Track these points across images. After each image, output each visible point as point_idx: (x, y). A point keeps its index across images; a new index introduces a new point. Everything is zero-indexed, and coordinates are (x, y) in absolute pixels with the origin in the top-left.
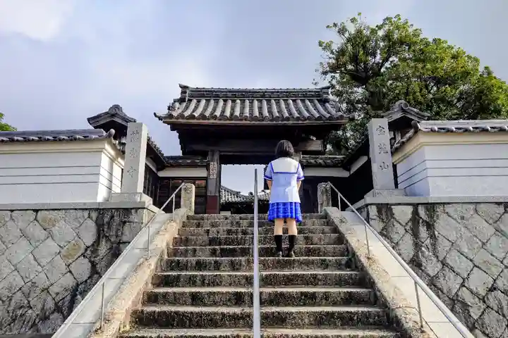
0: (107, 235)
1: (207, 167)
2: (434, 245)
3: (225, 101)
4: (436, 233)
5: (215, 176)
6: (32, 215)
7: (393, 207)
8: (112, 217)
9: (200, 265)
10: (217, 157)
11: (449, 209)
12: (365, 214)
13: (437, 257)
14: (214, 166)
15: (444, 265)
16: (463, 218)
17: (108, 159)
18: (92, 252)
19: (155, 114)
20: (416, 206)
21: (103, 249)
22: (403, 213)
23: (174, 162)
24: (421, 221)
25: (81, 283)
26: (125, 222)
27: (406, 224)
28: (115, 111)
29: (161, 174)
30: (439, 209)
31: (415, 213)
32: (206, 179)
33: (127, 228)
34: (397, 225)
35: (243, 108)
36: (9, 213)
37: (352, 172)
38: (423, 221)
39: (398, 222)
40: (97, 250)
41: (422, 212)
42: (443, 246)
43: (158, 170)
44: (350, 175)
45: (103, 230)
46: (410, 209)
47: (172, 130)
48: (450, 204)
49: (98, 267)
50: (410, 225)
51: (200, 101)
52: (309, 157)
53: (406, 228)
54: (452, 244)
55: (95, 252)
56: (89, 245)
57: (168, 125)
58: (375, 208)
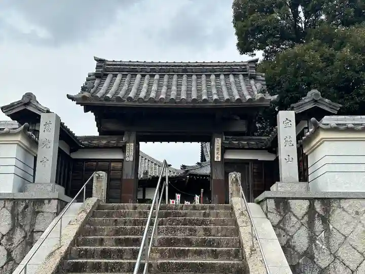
0: (22, 224)
1: (123, 149)
2: (327, 238)
3: (143, 76)
4: (331, 227)
5: (131, 159)
7: (290, 201)
8: (26, 207)
9: (105, 254)
10: (133, 137)
11: (345, 204)
12: (265, 207)
13: (330, 250)
14: (131, 147)
15: (335, 257)
16: (357, 213)
17: (22, 150)
18: (7, 240)
19: (69, 97)
20: (312, 200)
21: (18, 236)
22: (300, 208)
23: (88, 144)
24: (316, 216)
26: (38, 212)
27: (303, 217)
28: (29, 99)
29: (74, 156)
30: (335, 205)
31: (311, 207)
32: (121, 161)
33: (40, 217)
34: (293, 219)
38: (319, 215)
39: (294, 215)
40: (12, 238)
41: (318, 206)
42: (337, 238)
43: (72, 151)
45: (18, 220)
46: (306, 204)
47: (86, 110)
48: (345, 199)
49: (13, 254)
50: (306, 218)
51: (116, 76)
52: (231, 138)
53: (302, 221)
54: (346, 237)
55: (10, 240)
56: (4, 233)
57: (81, 105)
58: (273, 201)
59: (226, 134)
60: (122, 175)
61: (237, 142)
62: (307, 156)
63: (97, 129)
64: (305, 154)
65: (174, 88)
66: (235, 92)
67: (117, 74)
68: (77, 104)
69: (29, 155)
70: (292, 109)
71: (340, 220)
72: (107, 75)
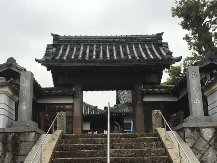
7: (201, 129)
17: (6, 96)
19: (37, 60)
22: (208, 134)
27: (210, 141)
28: (11, 62)
32: (72, 104)
34: (203, 142)
35: (98, 52)
37: (180, 98)
39: (204, 139)
44: (179, 100)
47: (48, 70)
50: (213, 141)
51: (67, 46)
52: (148, 87)
53: (210, 143)
57: (45, 66)
58: (188, 130)
60: (73, 114)
61: (151, 89)
62: (207, 97)
64: (205, 96)
67: (67, 45)
68: (42, 65)
69: (12, 101)
72: (60, 45)
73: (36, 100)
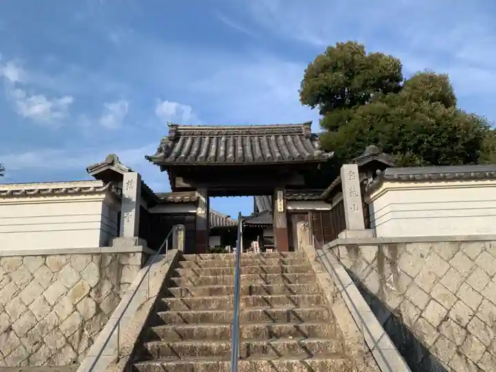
0: (109, 276)
2: (396, 280)
3: (211, 138)
4: (399, 270)
5: (204, 211)
6: (40, 260)
7: (360, 247)
8: (113, 260)
11: (409, 248)
12: (336, 253)
13: (399, 291)
14: (202, 201)
15: (405, 298)
16: (422, 256)
18: (96, 292)
20: (380, 245)
21: (106, 288)
22: (369, 253)
23: (165, 199)
24: (385, 260)
25: (88, 321)
26: (124, 265)
27: (373, 262)
29: (152, 211)
30: (400, 250)
31: (380, 252)
32: (194, 214)
33: (125, 271)
34: (363, 264)
36: (20, 258)
38: (388, 259)
39: (364, 260)
40: (100, 290)
41: (386, 251)
42: (405, 281)
43: (149, 206)
44: (332, 209)
45: (105, 273)
46: (376, 249)
47: (162, 170)
48: (410, 243)
49: (102, 306)
50: (376, 262)
51: (187, 139)
52: (292, 191)
53: (372, 265)
54: (413, 279)
55: (98, 292)
56: (93, 286)
57: (158, 165)
58: (344, 248)
59: (288, 187)
60: (195, 227)
63: (170, 186)
64: (366, 203)
65: (240, 148)
66: (295, 150)
68: (154, 164)
69: (113, 211)
70: (354, 163)
71: (406, 263)
72: (178, 138)
73: (146, 208)
